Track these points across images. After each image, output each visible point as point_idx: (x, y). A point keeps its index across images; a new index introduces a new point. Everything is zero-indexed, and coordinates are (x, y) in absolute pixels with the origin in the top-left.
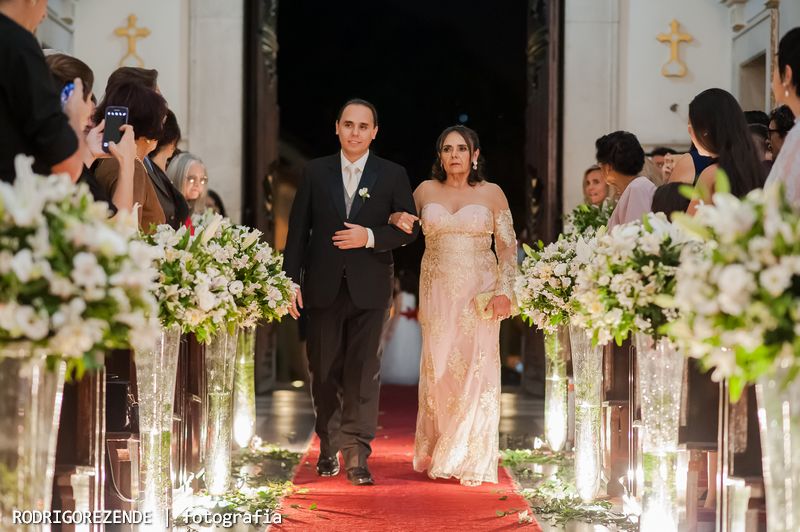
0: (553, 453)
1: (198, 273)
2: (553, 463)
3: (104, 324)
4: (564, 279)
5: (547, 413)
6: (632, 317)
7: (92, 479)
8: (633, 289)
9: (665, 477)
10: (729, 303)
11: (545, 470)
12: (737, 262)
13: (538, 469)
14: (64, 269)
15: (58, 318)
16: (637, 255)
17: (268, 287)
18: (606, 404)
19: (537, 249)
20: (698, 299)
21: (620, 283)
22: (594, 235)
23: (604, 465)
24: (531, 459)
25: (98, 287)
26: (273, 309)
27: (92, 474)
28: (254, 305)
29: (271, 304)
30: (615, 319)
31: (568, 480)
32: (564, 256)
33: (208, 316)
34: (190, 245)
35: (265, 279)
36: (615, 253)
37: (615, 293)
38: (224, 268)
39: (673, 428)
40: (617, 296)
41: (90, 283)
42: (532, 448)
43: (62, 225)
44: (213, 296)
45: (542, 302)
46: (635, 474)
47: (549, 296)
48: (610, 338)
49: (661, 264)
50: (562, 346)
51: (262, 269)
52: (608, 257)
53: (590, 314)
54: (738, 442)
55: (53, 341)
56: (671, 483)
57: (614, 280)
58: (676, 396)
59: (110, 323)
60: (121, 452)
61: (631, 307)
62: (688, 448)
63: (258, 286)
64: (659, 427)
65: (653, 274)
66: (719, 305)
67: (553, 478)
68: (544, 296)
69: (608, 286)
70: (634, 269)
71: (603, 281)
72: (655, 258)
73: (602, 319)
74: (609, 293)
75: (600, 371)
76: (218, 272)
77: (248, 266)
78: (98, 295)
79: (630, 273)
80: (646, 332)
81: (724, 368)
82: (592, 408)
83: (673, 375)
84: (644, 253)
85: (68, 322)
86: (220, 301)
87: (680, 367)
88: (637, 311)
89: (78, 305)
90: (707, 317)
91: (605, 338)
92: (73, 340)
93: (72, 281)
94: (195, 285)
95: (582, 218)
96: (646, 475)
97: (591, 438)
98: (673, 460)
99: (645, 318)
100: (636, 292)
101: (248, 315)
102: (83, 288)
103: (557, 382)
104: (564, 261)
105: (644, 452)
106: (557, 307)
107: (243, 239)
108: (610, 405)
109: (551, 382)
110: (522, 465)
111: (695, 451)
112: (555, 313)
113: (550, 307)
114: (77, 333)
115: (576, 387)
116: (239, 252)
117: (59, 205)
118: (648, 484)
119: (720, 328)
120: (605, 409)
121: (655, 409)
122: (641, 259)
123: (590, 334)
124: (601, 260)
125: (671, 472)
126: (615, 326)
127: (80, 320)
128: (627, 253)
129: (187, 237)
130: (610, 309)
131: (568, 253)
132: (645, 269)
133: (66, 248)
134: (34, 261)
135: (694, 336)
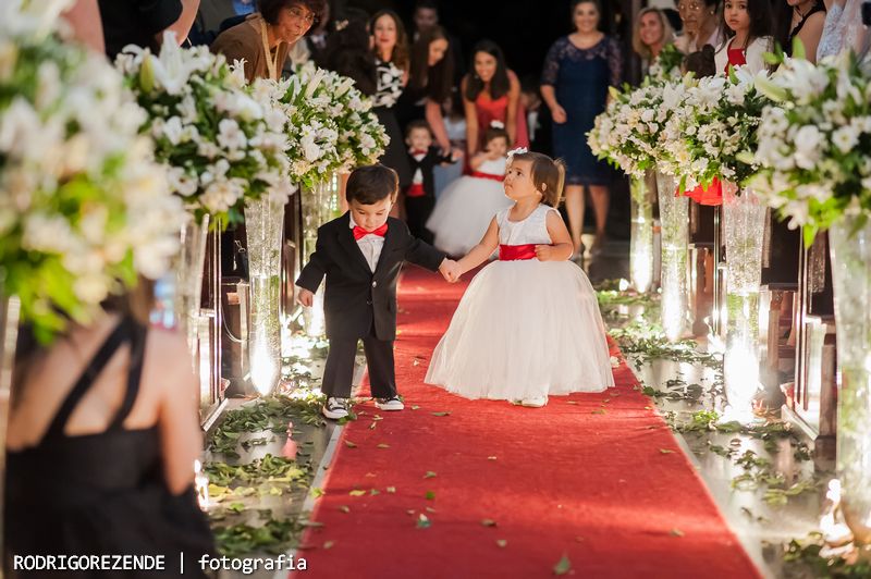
0: (639, 294)
1: (303, 126)
2: (640, 304)
3: (245, 182)
4: (651, 125)
5: (632, 255)
6: (718, 165)
7: (212, 320)
8: (718, 138)
9: (748, 317)
10: (803, 160)
11: (630, 311)
12: (812, 122)
13: (624, 310)
14: (210, 132)
15: (206, 177)
16: (723, 106)
17: (362, 134)
18: (692, 246)
19: (623, 91)
20: (776, 155)
21: (707, 133)
22: (681, 81)
23: (690, 305)
24: (617, 301)
25: (239, 149)
26: (366, 157)
27: (212, 316)
28: (348, 153)
29: (365, 151)
30: (702, 166)
31: (654, 321)
32: (651, 102)
33: (314, 165)
34: (294, 98)
35: (359, 127)
36: (702, 104)
37: (702, 142)
38: (327, 120)
39: (756, 269)
40: (704, 145)
41: (232, 145)
42: (617, 290)
43: (207, 94)
44: (318, 147)
45: (629, 148)
46: (720, 314)
47: (637, 142)
48: (697, 184)
49: (746, 115)
50: (648, 188)
51: (356, 117)
52: (695, 108)
53: (677, 162)
54: (816, 283)
55: (202, 198)
56: (754, 322)
57: (701, 130)
58: (759, 240)
59: (249, 181)
60: (230, 295)
61: (716, 156)
62: (770, 288)
63: (352, 134)
64: (742, 268)
65: (738, 124)
66: (795, 161)
67: (640, 319)
68: (632, 142)
69: (695, 136)
70: (719, 120)
71: (690, 131)
72: (738, 108)
73: (690, 167)
74: (696, 142)
75: (687, 213)
76: (321, 125)
77: (341, 115)
78: (240, 156)
79: (716, 124)
80: (731, 179)
81: (799, 217)
82: (678, 249)
83: (756, 220)
84: (729, 103)
85: (215, 181)
86: (324, 152)
87: (763, 213)
88: (722, 160)
89: (223, 165)
90: (784, 172)
92: (219, 196)
93: (218, 144)
94: (301, 137)
95: (668, 58)
96: (730, 315)
97: (677, 279)
98: (755, 301)
99: (730, 167)
100: (722, 141)
101: (343, 162)
102: (226, 150)
103: (643, 225)
104: (651, 107)
105: (729, 292)
106: (645, 152)
107: (336, 87)
108: (696, 247)
109: (637, 224)
110: (608, 306)
111: (776, 291)
112: (643, 158)
113: (638, 152)
114: (223, 190)
115: (663, 231)
116: (333, 100)
117: (203, 76)
118: (732, 322)
119: (796, 182)
120: (691, 251)
121: (739, 252)
122: (726, 110)
123: (677, 181)
124: (688, 110)
125: (754, 311)
126: (701, 174)
127: (225, 179)
128: (713, 104)
129: (290, 91)
130: (696, 158)
131: (655, 98)
132: (730, 119)
133: (211, 115)
134: (183, 126)
135: (772, 189)
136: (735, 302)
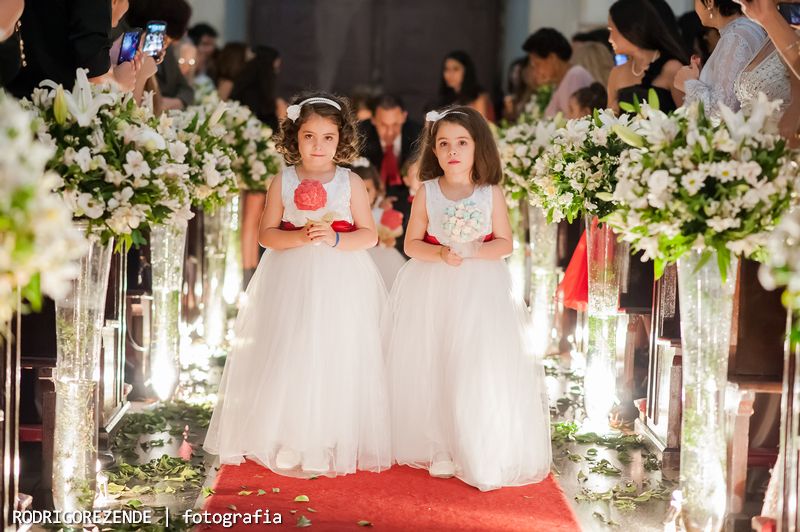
1: (206, 154)
3: (148, 208)
4: (524, 160)
6: (582, 200)
7: (116, 330)
8: (583, 175)
9: (606, 338)
10: (655, 200)
12: (664, 167)
14: (117, 162)
15: (112, 203)
16: (588, 146)
18: (559, 270)
19: (501, 127)
20: (631, 196)
21: (572, 170)
25: (143, 177)
27: (117, 326)
29: (256, 177)
30: (568, 200)
32: (525, 138)
33: (214, 191)
34: (197, 128)
36: (569, 144)
37: (568, 178)
38: (228, 149)
39: (614, 295)
40: (570, 181)
41: (137, 174)
43: (115, 126)
44: (217, 174)
46: (581, 332)
47: (511, 174)
48: (563, 217)
49: (608, 155)
52: (563, 147)
53: (545, 196)
54: (667, 309)
55: (108, 221)
56: (612, 342)
57: (567, 168)
59: (152, 207)
60: (135, 307)
61: (581, 191)
62: (627, 312)
64: (602, 294)
65: (601, 163)
66: (648, 200)
69: (562, 173)
70: (584, 159)
71: (558, 168)
72: (601, 148)
73: (557, 201)
74: (563, 178)
76: (222, 153)
78: (145, 183)
79: (581, 162)
80: (593, 212)
81: (651, 251)
82: (546, 274)
84: (593, 144)
85: (120, 206)
86: (224, 178)
88: (586, 195)
89: (128, 192)
90: (637, 211)
91: (558, 217)
92: (124, 220)
93: (124, 173)
94: (203, 164)
95: (543, 97)
96: (591, 335)
97: (546, 300)
98: (613, 322)
99: (592, 201)
100: (586, 178)
102: (132, 178)
104: (525, 143)
105: (591, 315)
106: (518, 185)
108: (562, 271)
111: (633, 315)
112: (516, 189)
113: (511, 184)
114: (128, 215)
115: (534, 256)
117: (112, 110)
118: (592, 343)
119: (648, 220)
120: (558, 274)
122: (591, 150)
123: (545, 213)
124: (556, 149)
125: (612, 333)
126: (567, 207)
127: (129, 204)
128: (579, 144)
129: (195, 121)
130: (563, 193)
131: (528, 136)
132: (594, 158)
133: (119, 146)
134: (92, 156)
135: (627, 226)
136: (595, 323)
